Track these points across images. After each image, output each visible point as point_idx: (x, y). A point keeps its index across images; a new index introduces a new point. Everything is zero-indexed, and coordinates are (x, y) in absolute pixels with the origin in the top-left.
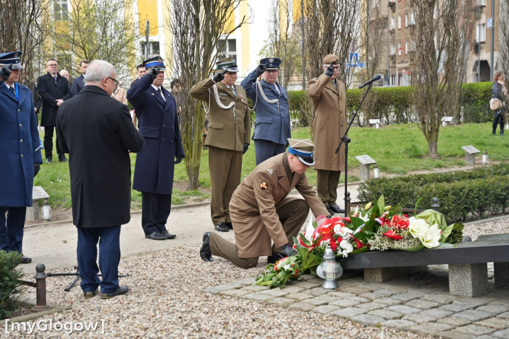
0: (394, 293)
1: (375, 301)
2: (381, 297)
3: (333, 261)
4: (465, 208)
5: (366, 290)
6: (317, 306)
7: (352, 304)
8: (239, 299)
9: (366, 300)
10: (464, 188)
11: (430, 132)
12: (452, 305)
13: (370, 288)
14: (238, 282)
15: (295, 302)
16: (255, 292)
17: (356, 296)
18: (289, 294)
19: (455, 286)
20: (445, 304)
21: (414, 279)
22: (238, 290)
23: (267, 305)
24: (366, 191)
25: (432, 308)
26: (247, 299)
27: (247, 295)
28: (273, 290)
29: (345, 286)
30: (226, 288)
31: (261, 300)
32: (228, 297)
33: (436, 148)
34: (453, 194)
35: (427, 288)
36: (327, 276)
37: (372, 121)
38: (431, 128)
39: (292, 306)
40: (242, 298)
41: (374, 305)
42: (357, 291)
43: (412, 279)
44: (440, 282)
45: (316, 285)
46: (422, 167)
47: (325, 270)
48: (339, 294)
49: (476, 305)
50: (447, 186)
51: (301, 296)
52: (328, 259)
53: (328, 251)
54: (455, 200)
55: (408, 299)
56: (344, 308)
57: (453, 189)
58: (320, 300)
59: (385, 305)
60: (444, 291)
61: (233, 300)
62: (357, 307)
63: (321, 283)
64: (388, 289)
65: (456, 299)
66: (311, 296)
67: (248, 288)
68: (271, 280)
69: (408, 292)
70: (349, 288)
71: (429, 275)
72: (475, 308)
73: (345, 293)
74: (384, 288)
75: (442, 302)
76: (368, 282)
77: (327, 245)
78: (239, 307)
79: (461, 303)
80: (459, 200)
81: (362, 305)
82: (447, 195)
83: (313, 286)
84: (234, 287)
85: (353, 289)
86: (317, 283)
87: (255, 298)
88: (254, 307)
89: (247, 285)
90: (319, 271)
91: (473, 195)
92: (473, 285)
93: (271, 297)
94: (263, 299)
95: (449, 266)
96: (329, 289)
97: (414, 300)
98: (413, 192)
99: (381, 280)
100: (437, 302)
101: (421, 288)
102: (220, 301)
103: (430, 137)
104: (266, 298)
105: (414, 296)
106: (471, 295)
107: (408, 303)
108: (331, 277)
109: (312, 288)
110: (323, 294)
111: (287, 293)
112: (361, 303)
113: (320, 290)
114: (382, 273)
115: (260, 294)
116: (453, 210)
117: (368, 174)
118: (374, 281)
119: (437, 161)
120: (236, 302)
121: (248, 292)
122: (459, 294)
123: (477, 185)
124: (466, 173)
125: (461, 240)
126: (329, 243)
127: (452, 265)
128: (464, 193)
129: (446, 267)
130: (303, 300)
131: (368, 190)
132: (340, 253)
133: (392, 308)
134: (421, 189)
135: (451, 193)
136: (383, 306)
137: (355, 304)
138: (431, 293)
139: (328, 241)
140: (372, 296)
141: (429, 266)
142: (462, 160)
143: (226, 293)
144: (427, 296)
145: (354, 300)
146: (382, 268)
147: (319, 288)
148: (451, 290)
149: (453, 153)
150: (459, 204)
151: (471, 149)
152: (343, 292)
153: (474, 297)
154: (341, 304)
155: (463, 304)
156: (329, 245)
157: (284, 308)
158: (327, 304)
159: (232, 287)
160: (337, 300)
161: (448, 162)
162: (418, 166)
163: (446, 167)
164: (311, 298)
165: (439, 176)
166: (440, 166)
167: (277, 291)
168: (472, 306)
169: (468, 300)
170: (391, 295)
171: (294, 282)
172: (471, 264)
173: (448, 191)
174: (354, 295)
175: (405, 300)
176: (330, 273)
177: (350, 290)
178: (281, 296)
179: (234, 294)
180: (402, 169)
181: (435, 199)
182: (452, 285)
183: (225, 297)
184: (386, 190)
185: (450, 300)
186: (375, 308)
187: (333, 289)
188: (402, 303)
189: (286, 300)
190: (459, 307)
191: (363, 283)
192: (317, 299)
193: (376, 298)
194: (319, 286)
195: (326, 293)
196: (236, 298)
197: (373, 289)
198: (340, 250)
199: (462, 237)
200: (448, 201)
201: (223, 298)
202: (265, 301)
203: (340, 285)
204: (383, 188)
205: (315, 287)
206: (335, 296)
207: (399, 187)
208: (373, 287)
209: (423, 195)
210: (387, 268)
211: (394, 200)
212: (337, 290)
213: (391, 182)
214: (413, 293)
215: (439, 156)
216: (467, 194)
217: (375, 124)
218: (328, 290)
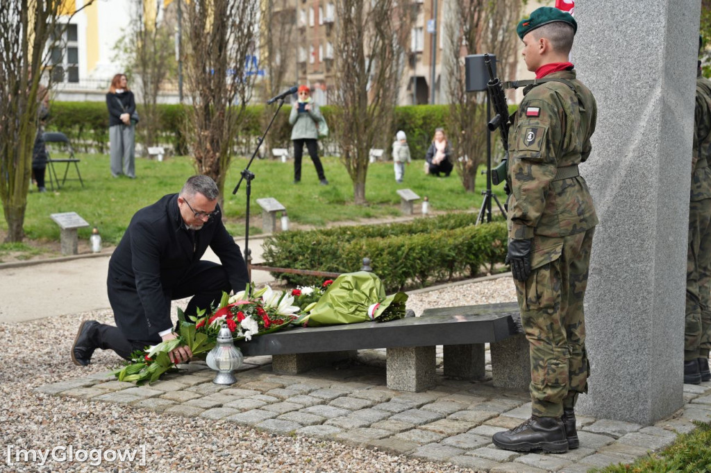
0: (313, 388)
1: (287, 400)
2: (295, 395)
3: (230, 345)
4: (404, 272)
5: (275, 386)
6: (207, 409)
7: (256, 406)
8: (89, 401)
9: (275, 399)
10: (403, 246)
11: (357, 170)
12: (390, 403)
13: (281, 382)
14: (89, 376)
15: (174, 404)
16: (115, 391)
17: (262, 394)
18: (165, 393)
19: (394, 378)
20: (381, 402)
21: (340, 369)
22: (89, 389)
23: (132, 409)
24: (273, 248)
25: (364, 408)
26: (102, 401)
27: (102, 396)
28: (141, 388)
29: (246, 380)
30: (70, 386)
31: (123, 403)
32: (73, 400)
33: (363, 191)
34: (389, 253)
35: (356, 381)
36: (221, 366)
37: (276, 152)
38: (358, 165)
39: (171, 410)
40: (94, 401)
41: (286, 406)
42: (263, 387)
43: (337, 369)
44: (374, 373)
45: (204, 380)
46: (346, 217)
47: (218, 358)
48: (237, 391)
49: (421, 403)
50: (382, 242)
51: (183, 396)
52: (224, 343)
53: (224, 331)
54: (391, 262)
55: (332, 397)
56: (245, 410)
57: (389, 247)
58: (211, 400)
59: (302, 406)
60: (379, 385)
61: (81, 403)
62: (263, 409)
63: (211, 376)
64: (305, 383)
65: (395, 396)
66: (197, 395)
67: (103, 385)
68: (137, 373)
69: (332, 387)
70: (251, 384)
71: (359, 364)
72: (419, 407)
73: (246, 390)
74: (300, 383)
75: (378, 399)
76: (278, 375)
77: (222, 323)
78: (91, 413)
79: (401, 400)
80: (397, 261)
81: (270, 406)
82: (381, 255)
83: (199, 381)
84: (83, 384)
85: (257, 384)
86: (207, 377)
87: (115, 400)
88: (113, 412)
89: (102, 382)
90: (210, 359)
91: (414, 255)
92: (417, 375)
93: (139, 398)
94: (127, 402)
95: (388, 352)
96: (223, 384)
97: (340, 398)
98: (337, 250)
99: (295, 371)
100: (370, 400)
101: (349, 381)
102: (61, 405)
103: (357, 176)
104: (131, 399)
105: (340, 393)
106: (414, 390)
107: (332, 402)
108: (226, 368)
109: (199, 384)
110: (214, 392)
111: (162, 392)
112: (268, 403)
113: (211, 385)
114: (297, 361)
115: (122, 394)
116: (389, 274)
117: (274, 225)
118: (286, 373)
119: (366, 209)
120: (86, 406)
121: (103, 391)
122: (399, 389)
123: (420, 242)
124: (404, 225)
125: (403, 316)
126: (225, 320)
127: (391, 349)
128: (403, 252)
129: (382, 352)
130: (187, 401)
131: (276, 246)
132: (240, 334)
133: (311, 409)
134: (347, 245)
135: (386, 252)
136: (298, 407)
137: (261, 404)
138: (363, 388)
139: (224, 317)
140: (283, 393)
141: (359, 351)
142: (396, 208)
143: (70, 393)
144: (358, 391)
145: (260, 400)
146: (297, 354)
147: (208, 384)
148: (388, 383)
149: (386, 199)
150: (396, 267)
151: (408, 194)
152: (244, 388)
153: (418, 391)
154: (241, 406)
155: (404, 401)
156: (224, 323)
157: (158, 413)
158: (220, 406)
159: (78, 384)
160: (235, 400)
161: (380, 211)
162: (340, 214)
163: (376, 217)
164: (198, 398)
165: (371, 230)
166: (368, 216)
167: (146, 390)
168: (416, 404)
169: (410, 396)
170: (310, 392)
171: (172, 376)
172: (416, 348)
173: (383, 250)
174: (259, 392)
175: (329, 397)
176: (226, 362)
177: (253, 386)
178: (154, 397)
179: (83, 395)
180: (319, 218)
181: (366, 259)
182: (390, 376)
183: (68, 399)
184: (300, 247)
185: (388, 397)
186: (288, 410)
187: (229, 385)
188: (324, 403)
189: (161, 402)
190: (399, 405)
191: (271, 375)
192: (207, 400)
193: (289, 397)
194: (209, 381)
195: (219, 391)
196: (86, 401)
197: (285, 383)
198: (240, 331)
199: (404, 312)
200: (383, 263)
201: (66, 401)
202: (130, 404)
203: (237, 378)
204: (297, 245)
205: (203, 383)
206: (232, 395)
207: (319, 243)
208: (284, 380)
209: (351, 255)
210: (304, 354)
211: (312, 260)
212: (234, 387)
213: (307, 236)
214: (338, 388)
215: (368, 202)
216: (407, 254)
217: (280, 156)
218: (222, 387)
